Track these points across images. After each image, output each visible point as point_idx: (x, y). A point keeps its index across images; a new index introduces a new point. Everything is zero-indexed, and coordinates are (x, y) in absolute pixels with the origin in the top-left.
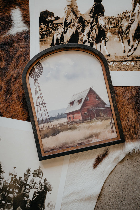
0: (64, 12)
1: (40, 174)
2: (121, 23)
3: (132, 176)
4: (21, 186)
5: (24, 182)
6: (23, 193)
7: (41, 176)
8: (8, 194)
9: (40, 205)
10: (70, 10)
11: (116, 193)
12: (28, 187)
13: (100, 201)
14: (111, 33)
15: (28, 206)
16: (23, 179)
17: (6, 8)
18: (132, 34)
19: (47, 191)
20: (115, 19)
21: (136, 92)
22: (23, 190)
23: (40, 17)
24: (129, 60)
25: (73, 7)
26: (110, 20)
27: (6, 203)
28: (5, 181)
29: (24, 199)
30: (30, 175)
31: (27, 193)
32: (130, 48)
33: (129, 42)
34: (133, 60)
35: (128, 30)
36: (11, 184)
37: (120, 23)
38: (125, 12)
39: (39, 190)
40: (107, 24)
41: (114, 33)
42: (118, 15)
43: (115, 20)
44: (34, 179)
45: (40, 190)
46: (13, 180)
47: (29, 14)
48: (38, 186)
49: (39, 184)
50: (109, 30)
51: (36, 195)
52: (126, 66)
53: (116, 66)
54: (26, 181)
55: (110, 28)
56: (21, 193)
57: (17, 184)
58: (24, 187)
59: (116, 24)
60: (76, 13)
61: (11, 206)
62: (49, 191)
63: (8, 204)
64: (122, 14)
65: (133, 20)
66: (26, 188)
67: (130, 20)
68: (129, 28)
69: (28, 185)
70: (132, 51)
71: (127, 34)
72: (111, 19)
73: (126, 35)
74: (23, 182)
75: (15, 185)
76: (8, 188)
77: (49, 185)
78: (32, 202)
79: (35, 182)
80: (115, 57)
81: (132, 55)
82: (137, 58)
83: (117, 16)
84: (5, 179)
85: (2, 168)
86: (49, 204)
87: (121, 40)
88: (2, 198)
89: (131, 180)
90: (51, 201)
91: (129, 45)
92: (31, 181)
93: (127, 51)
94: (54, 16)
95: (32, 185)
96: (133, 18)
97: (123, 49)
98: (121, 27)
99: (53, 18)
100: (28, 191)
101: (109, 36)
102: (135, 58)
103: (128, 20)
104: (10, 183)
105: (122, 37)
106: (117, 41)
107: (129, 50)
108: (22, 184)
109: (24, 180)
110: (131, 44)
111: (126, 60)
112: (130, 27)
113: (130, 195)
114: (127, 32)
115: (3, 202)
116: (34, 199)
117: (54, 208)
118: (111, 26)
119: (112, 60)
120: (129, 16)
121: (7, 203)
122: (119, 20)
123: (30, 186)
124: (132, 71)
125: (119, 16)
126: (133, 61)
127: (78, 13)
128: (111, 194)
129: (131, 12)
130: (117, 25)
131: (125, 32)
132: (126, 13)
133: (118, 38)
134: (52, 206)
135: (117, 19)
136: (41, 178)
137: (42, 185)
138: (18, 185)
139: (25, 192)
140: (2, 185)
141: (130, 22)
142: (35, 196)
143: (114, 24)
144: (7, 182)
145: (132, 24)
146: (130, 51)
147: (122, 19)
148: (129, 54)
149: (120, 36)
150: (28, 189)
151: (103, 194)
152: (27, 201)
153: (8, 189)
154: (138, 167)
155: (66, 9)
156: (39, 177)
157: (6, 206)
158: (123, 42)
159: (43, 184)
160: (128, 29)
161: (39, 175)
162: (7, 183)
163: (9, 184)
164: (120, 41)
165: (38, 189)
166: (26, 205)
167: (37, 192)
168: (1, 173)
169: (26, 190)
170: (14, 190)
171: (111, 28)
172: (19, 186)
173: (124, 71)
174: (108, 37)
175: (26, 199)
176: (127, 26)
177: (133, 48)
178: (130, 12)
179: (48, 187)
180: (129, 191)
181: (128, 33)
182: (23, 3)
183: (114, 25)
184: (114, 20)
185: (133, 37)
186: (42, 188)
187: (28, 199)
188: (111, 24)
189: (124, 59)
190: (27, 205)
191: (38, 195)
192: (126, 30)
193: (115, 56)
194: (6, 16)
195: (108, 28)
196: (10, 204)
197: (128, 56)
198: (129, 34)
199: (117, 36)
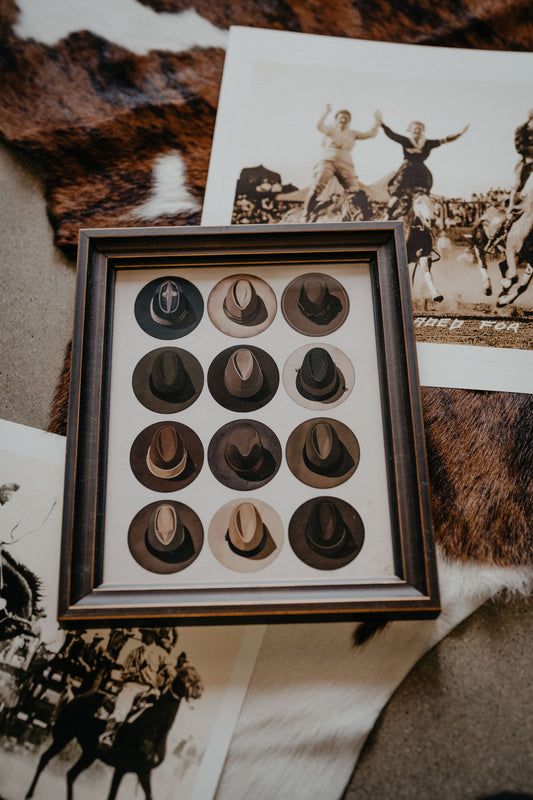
0: (313, 173)
1: (168, 638)
2: (483, 218)
3: (490, 688)
4: (94, 668)
6: (97, 694)
7: (168, 644)
8: (43, 691)
9: (149, 744)
10: (332, 173)
11: (429, 744)
12: (116, 675)
13: (369, 767)
14: (448, 240)
15: (108, 742)
16: (104, 644)
17: (143, 152)
18: (515, 247)
19: (181, 697)
20: (464, 204)
21: (521, 410)
22: (98, 682)
23: (238, 181)
24: (503, 316)
26: (448, 207)
27: (30, 720)
28: (43, 644)
29: (96, 715)
30: (132, 636)
32: (507, 283)
33: (504, 267)
34: (514, 317)
35: (503, 237)
36: (61, 656)
37: (477, 215)
38: (494, 190)
39: (153, 692)
40: (439, 216)
41: (459, 240)
42: (474, 195)
43: (464, 207)
44: (141, 650)
45: (156, 692)
46: (71, 645)
47: (207, 171)
49: (157, 669)
50: (443, 233)
51: (142, 705)
52: (491, 332)
53: (458, 330)
55: (448, 227)
56: (88, 694)
57: (80, 659)
58: (103, 671)
59: (467, 218)
60: (348, 181)
61: (47, 734)
62: (191, 699)
63: (37, 726)
64: (485, 195)
65: (520, 213)
66: (109, 679)
67: (508, 210)
68: (506, 231)
70: (513, 293)
71: (500, 248)
72: (450, 205)
73: (496, 247)
74: (104, 655)
75: (73, 661)
76: (49, 669)
77: (192, 678)
79: (145, 662)
80: (456, 305)
81: (513, 304)
82: (527, 313)
83: (468, 199)
84: (44, 638)
85: (39, 598)
86: (183, 744)
87: (480, 262)
88: (20, 701)
89: (486, 702)
90: (191, 737)
91: (504, 276)
93: (497, 290)
94: (280, 182)
95: (133, 669)
96: (517, 207)
97: (486, 286)
98: (480, 226)
99: (276, 188)
100: (114, 689)
101: (443, 246)
102: (522, 314)
103: (503, 212)
104: (57, 655)
105: (483, 254)
106: (466, 262)
107: (504, 289)
108: (98, 662)
109: (108, 650)
111: (492, 315)
112: (509, 229)
114: (498, 240)
115: (23, 716)
116: (132, 720)
117: (200, 759)
118: (449, 222)
119: (449, 311)
120: (507, 202)
121: (37, 722)
122: (475, 209)
123: (126, 671)
124: (512, 347)
125: (476, 199)
126: (516, 321)
127: (354, 181)
128: (411, 742)
129: (514, 192)
130: (470, 220)
131: (495, 239)
132: (496, 193)
133: (472, 256)
134: (192, 752)
135: (471, 205)
136: (169, 651)
137: (166, 675)
138: (84, 664)
139: (103, 689)
140: (29, 657)
141: (510, 216)
142: (139, 709)
143: (462, 217)
144: (48, 648)
145: (514, 221)
146: (505, 291)
147: (483, 206)
148: (504, 300)
149: (477, 251)
150: (116, 683)
151: (380, 740)
152: (105, 722)
153: (46, 673)
154: (516, 659)
155: (320, 169)
156: (161, 645)
157: (28, 733)
158: (485, 266)
159: (173, 673)
160: (503, 234)
161: (164, 640)
162: (49, 652)
163: (52, 657)
164: (476, 261)
165: (152, 687)
166: (101, 738)
167: (145, 695)
168: (36, 615)
169: (109, 684)
170: (69, 679)
171: (452, 226)
172: (88, 669)
173: (483, 345)
174: (439, 250)
175: (104, 714)
176: (500, 226)
177: (516, 286)
178: (509, 193)
179: (188, 685)
180: (479, 740)
181: (503, 243)
182: (193, 144)
183: (460, 221)
184: (461, 208)
185: (517, 254)
187: (112, 716)
188: (451, 215)
189: (487, 312)
190: (104, 738)
191: (148, 706)
192: (497, 236)
193: (459, 304)
194: (140, 171)
195: (441, 227)
196: (44, 725)
197: (499, 306)
198: (505, 247)
199: (467, 249)
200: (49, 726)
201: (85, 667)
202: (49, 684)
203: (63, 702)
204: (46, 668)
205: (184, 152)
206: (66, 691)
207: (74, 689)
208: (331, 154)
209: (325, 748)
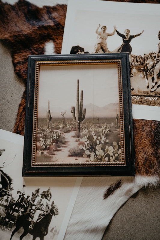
0: (94, 48)
1: (49, 197)
2: (147, 62)
3: (144, 213)
4: (27, 206)
5: (30, 202)
6: (28, 214)
7: (49, 198)
8: (13, 212)
9: (43, 229)
10: (100, 47)
11: (125, 230)
12: (34, 208)
13: (107, 236)
14: (136, 70)
15: (31, 228)
17: (42, 41)
18: (157, 72)
19: (53, 214)
20: (141, 58)
22: (28, 210)
23: (71, 51)
24: (152, 95)
25: (103, 45)
26: (136, 59)
27: (9, 221)
28: (13, 198)
29: (28, 220)
30: (38, 196)
31: (32, 214)
32: (154, 84)
33: (153, 79)
34: (156, 96)
35: (153, 69)
36: (18, 202)
37: (145, 61)
38: (151, 53)
39: (44, 213)
40: (133, 61)
41: (139, 70)
42: (145, 54)
43: (141, 59)
44: (41, 200)
45: (46, 213)
46: (21, 198)
47: (61, 48)
48: (44, 208)
49: (46, 206)
50: (134, 67)
51: (41, 217)
52: (148, 100)
53: (138, 100)
54: (34, 201)
55: (136, 65)
56: (26, 213)
57: (23, 203)
58: (30, 207)
59: (142, 62)
60: (105, 50)
61: (14, 225)
62: (55, 215)
63: (11, 223)
64: (148, 54)
65: (159, 60)
66: (32, 209)
67: (155, 60)
68: (154, 67)
69: (34, 205)
70: (156, 87)
71: (152, 72)
72: (137, 58)
73: (151, 72)
75: (21, 203)
76: (15, 206)
77: (56, 209)
78: (36, 224)
79: (42, 204)
81: (156, 91)
83: (143, 56)
84: (13, 197)
85: (11, 184)
86: (53, 228)
87: (146, 77)
88: (6, 215)
89: (142, 217)
90: (55, 227)
91: (153, 82)
92: (38, 202)
94: (84, 51)
95: (39, 206)
96: (158, 59)
97: (147, 85)
98: (146, 65)
99: (83, 53)
101: (134, 72)
102: (158, 94)
103: (154, 60)
104: (17, 201)
105: (147, 74)
106: (141, 77)
107: (153, 86)
108: (29, 203)
109: (31, 200)
110: (155, 81)
111: (149, 95)
112: (155, 66)
113: (140, 233)
114: (152, 70)
115: (7, 220)
116: (38, 221)
117: (58, 233)
119: (135, 94)
120: (155, 57)
121: (11, 222)
122: (145, 59)
123: (37, 207)
124: (154, 106)
125: (145, 56)
126: (156, 97)
127: (107, 50)
128: (120, 229)
129: (157, 53)
130: (143, 63)
131: (151, 70)
132: (152, 54)
133: (143, 75)
134: (56, 231)
135: (144, 58)
136: (49, 200)
138: (25, 204)
139: (30, 212)
140: (9, 202)
141: (156, 62)
142: (40, 218)
143: (140, 62)
144: (14, 199)
145: (157, 63)
146: (153, 87)
147: (147, 58)
148: (153, 90)
149: (145, 73)
150: (34, 210)
151: (110, 228)
152: (30, 222)
153: (14, 207)
154: (152, 204)
155: (96, 46)
156: (47, 199)
157: (9, 225)
158: (147, 79)
159: (50, 207)
160: (153, 68)
161: (48, 197)
162: (14, 201)
163: (15, 202)
164: (144, 77)
165: (44, 211)
166: (29, 226)
167: (42, 214)
168: (10, 189)
169: (32, 211)
170: (20, 209)
171: (137, 65)
172: (26, 206)
173: (146, 105)
174: (133, 73)
175: (30, 220)
176: (152, 65)
177: (157, 85)
178: (156, 54)
179: (55, 211)
180: (140, 229)
181: (153, 71)
182: (57, 38)
183: (140, 63)
184: (140, 59)
185: (157, 75)
186: (48, 211)
187: (32, 220)
188: (137, 61)
189: (147, 94)
190: (30, 227)
191: (43, 217)
192: (151, 68)
193: (139, 91)
194: (41, 48)
195: (134, 65)
196: (13, 223)
197: (151, 92)
198: (154, 72)
199: (142, 73)
200: (15, 223)
201: (25, 205)
202: (15, 210)
203: (19, 216)
204: (14, 206)
205: (54, 41)
206: (19, 212)
207: (22, 212)
208: (100, 41)
209: (94, 231)
